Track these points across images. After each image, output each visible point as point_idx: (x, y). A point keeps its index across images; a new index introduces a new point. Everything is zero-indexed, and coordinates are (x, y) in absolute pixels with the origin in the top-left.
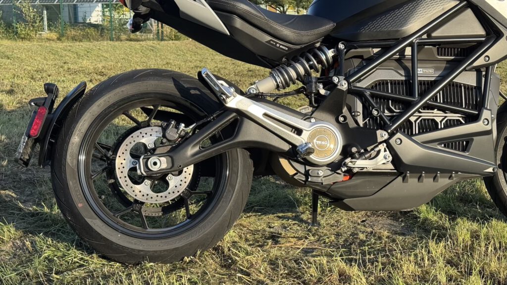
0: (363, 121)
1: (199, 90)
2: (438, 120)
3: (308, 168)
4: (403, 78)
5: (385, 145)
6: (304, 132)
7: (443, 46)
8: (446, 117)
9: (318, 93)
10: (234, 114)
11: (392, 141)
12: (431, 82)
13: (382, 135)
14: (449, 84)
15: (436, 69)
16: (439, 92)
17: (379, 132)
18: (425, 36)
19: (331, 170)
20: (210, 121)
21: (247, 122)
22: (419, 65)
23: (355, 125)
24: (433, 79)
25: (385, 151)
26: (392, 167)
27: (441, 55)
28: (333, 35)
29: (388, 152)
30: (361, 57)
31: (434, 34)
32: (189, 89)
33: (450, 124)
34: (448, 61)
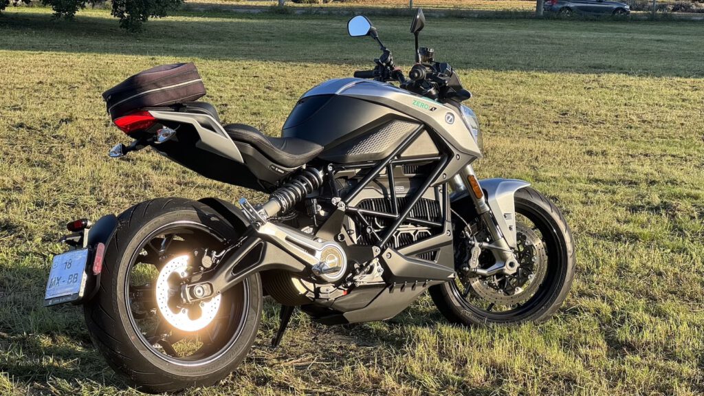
0: (357, 237)
1: (219, 218)
2: (412, 233)
3: (317, 286)
4: (382, 197)
5: (378, 259)
6: (317, 252)
7: (409, 165)
8: (417, 230)
9: (318, 216)
10: (259, 239)
11: (384, 256)
12: (403, 198)
13: (376, 250)
14: (419, 200)
15: (405, 187)
16: (411, 210)
17: (375, 248)
18: (396, 158)
19: (334, 287)
20: (237, 248)
21: (270, 246)
22: (396, 183)
23: (352, 243)
24: (404, 196)
25: (378, 265)
26: (382, 280)
27: (407, 173)
28: (322, 157)
29: (380, 266)
30: (345, 178)
31: (402, 155)
32: (210, 216)
33: (423, 237)
34: (410, 178)
